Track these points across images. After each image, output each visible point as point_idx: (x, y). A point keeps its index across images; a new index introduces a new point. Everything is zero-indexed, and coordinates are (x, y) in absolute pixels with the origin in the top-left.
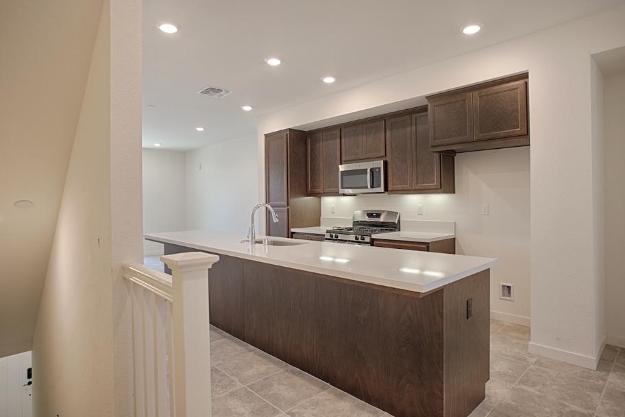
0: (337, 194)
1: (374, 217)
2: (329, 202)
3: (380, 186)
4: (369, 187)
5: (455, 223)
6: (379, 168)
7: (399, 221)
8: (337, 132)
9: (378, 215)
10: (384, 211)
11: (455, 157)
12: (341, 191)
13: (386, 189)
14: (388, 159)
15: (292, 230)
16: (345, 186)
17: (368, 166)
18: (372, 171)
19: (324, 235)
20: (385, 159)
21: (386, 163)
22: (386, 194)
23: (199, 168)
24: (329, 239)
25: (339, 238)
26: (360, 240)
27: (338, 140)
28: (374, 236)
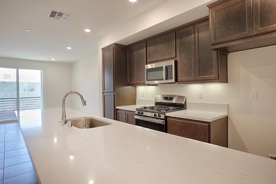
0: (144, 84)
1: (168, 99)
2: (141, 89)
3: (172, 78)
4: (164, 79)
5: (228, 105)
6: (171, 66)
7: (185, 102)
8: (144, 44)
9: (171, 98)
10: (175, 96)
11: (228, 56)
12: (147, 82)
13: (176, 80)
14: (178, 59)
15: (117, 107)
16: (149, 79)
17: (164, 64)
18: (166, 67)
19: (135, 112)
20: (175, 59)
21: (176, 62)
22: (176, 84)
23: (77, 72)
24: (138, 115)
25: (144, 115)
26: (157, 117)
27: (145, 49)
28: (167, 114)
